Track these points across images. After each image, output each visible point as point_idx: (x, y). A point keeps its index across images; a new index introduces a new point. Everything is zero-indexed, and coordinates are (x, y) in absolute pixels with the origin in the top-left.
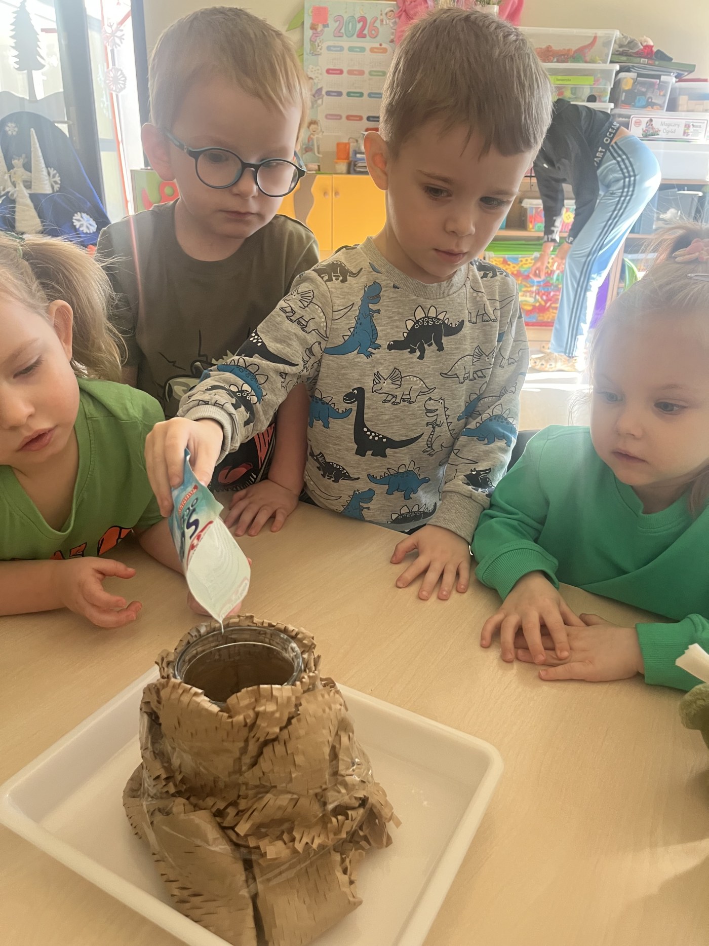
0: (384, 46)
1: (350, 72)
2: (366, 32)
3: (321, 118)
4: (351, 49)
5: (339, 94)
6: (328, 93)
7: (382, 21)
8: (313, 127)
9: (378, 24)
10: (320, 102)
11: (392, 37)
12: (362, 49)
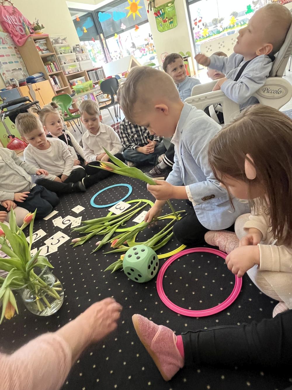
0: (11, 46)
1: (7, 55)
2: (4, 42)
3: (5, 72)
4: (3, 48)
5: (6, 63)
6: (3, 63)
7: (6, 38)
8: (4, 75)
9: (6, 39)
10: (2, 66)
11: (12, 43)
12: (6, 48)
